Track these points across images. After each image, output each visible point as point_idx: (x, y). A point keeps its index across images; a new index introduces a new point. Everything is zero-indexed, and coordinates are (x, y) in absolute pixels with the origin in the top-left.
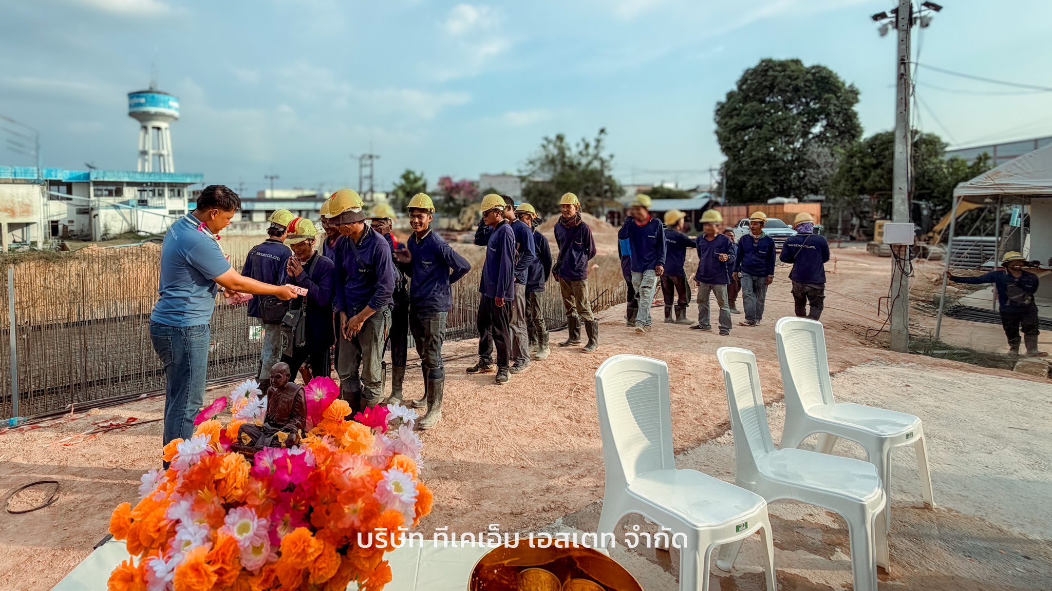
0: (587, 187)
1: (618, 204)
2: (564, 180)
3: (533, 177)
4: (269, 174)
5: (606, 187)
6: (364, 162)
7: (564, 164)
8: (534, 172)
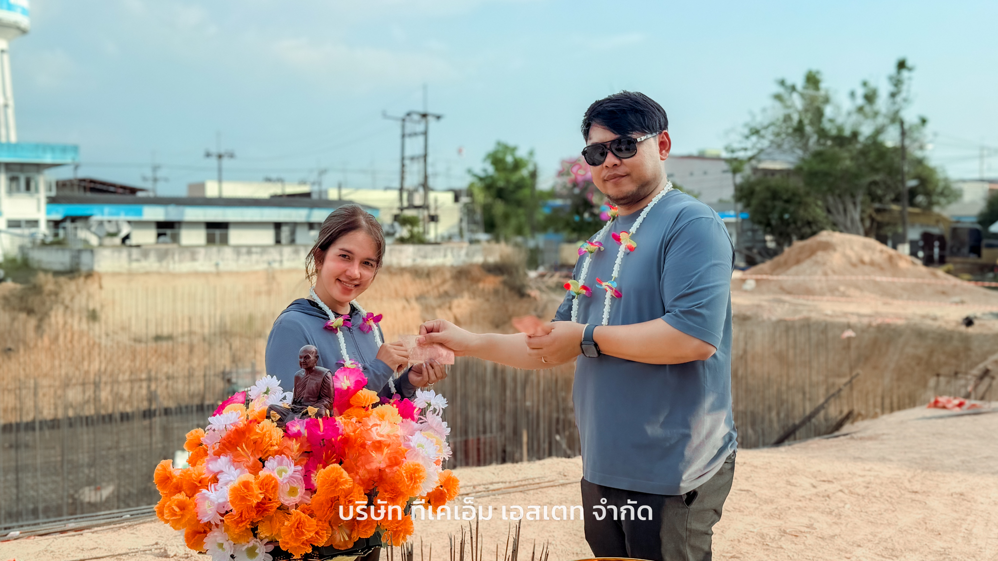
0: (875, 183)
1: (939, 220)
2: (824, 167)
3: (759, 161)
4: (214, 150)
5: (912, 183)
6: (410, 127)
7: (823, 134)
8: (761, 151)
